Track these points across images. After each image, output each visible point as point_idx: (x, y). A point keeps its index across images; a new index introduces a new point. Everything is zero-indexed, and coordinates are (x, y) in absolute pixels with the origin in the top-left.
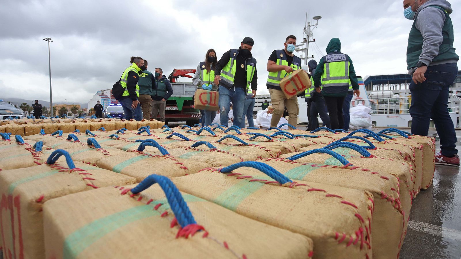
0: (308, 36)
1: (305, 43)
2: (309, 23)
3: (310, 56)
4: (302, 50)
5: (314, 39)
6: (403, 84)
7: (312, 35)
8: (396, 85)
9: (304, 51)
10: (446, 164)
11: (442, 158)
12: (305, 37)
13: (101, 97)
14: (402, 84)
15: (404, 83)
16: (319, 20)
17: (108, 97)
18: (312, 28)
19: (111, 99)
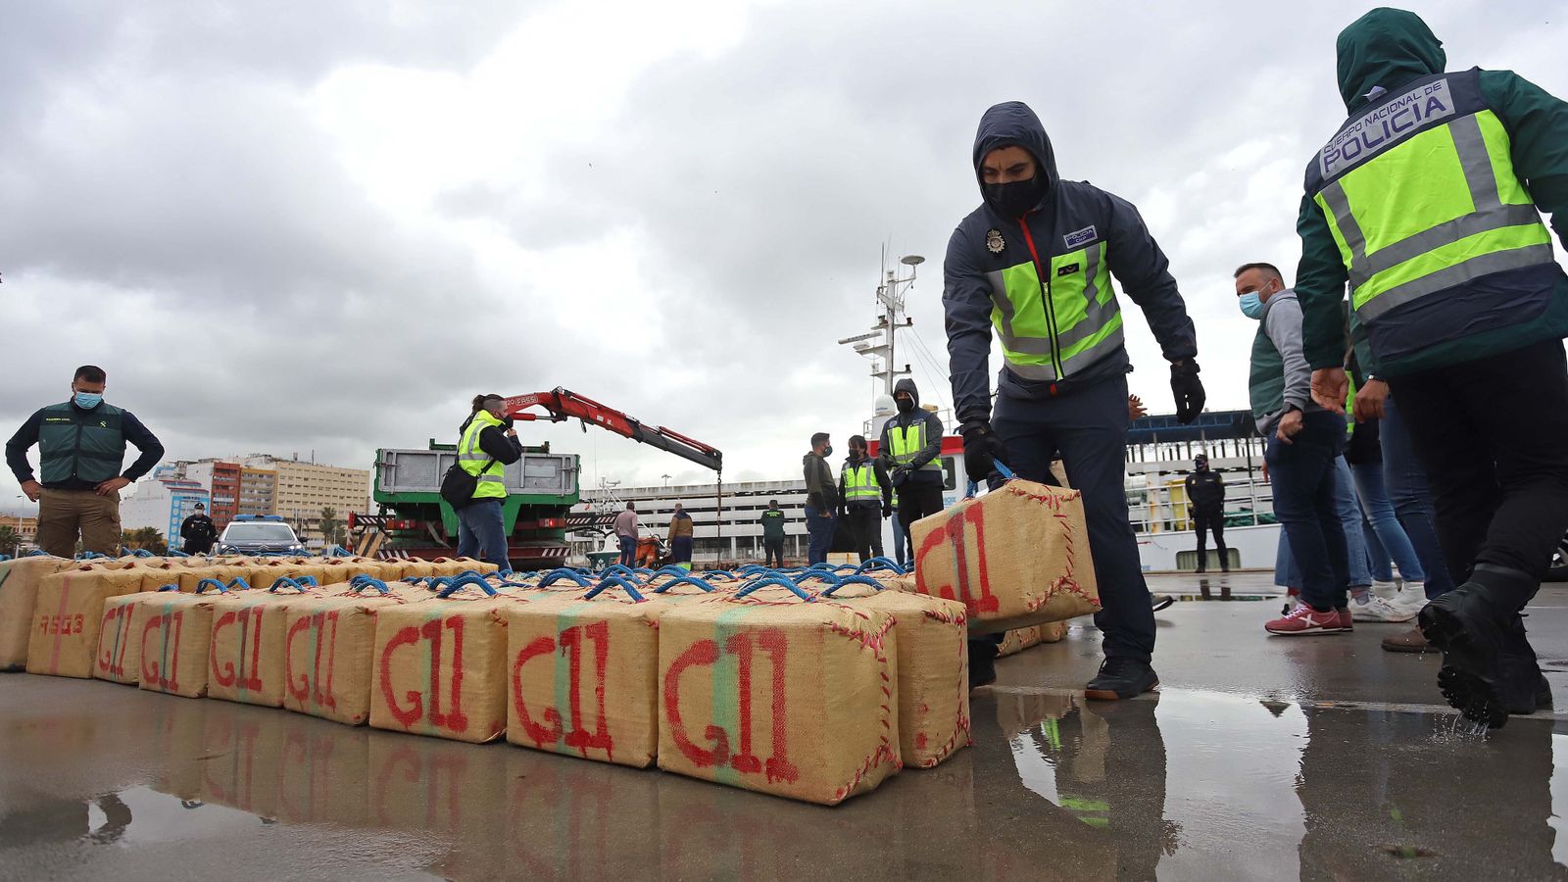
0: (892, 311)
1: (883, 331)
2: (891, 273)
3: (899, 366)
4: (875, 350)
5: (909, 319)
6: (1198, 443)
7: (903, 307)
8: (1178, 447)
9: (882, 351)
10: (1320, 629)
11: (1309, 616)
12: (884, 312)
13: (173, 490)
14: (1192, 443)
15: (1198, 438)
16: (918, 266)
17: (203, 487)
18: (900, 287)
19: (214, 495)
